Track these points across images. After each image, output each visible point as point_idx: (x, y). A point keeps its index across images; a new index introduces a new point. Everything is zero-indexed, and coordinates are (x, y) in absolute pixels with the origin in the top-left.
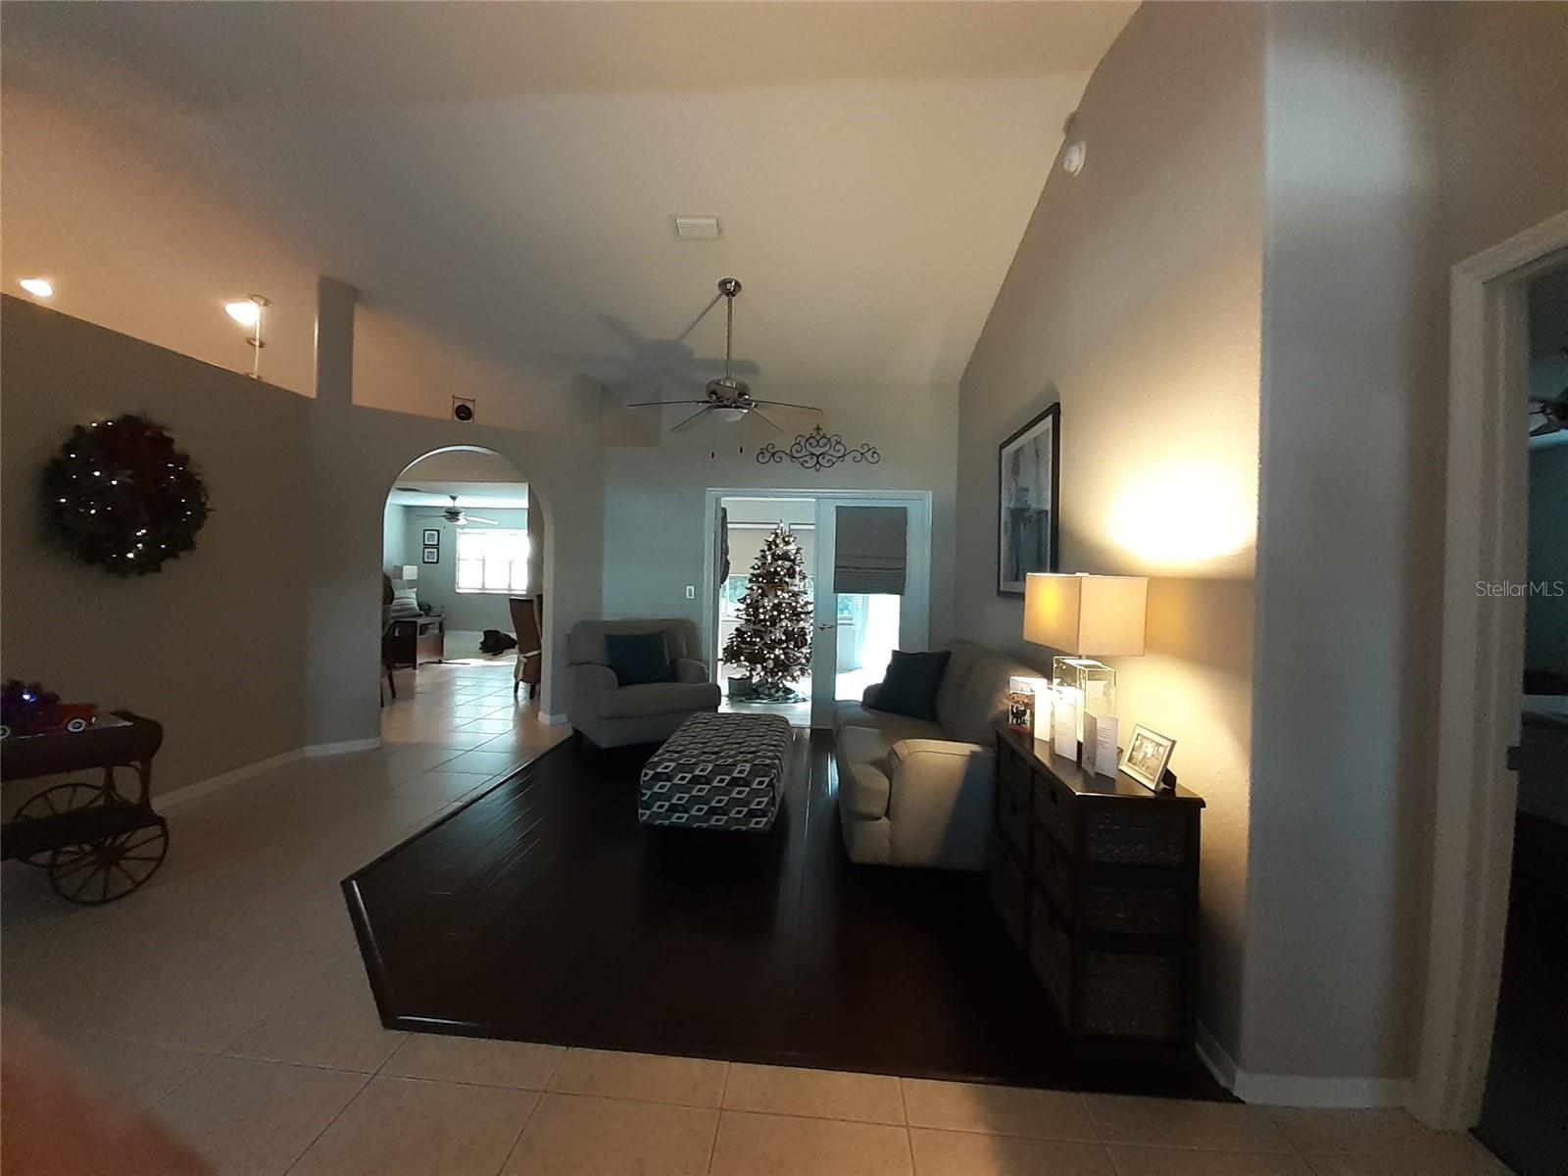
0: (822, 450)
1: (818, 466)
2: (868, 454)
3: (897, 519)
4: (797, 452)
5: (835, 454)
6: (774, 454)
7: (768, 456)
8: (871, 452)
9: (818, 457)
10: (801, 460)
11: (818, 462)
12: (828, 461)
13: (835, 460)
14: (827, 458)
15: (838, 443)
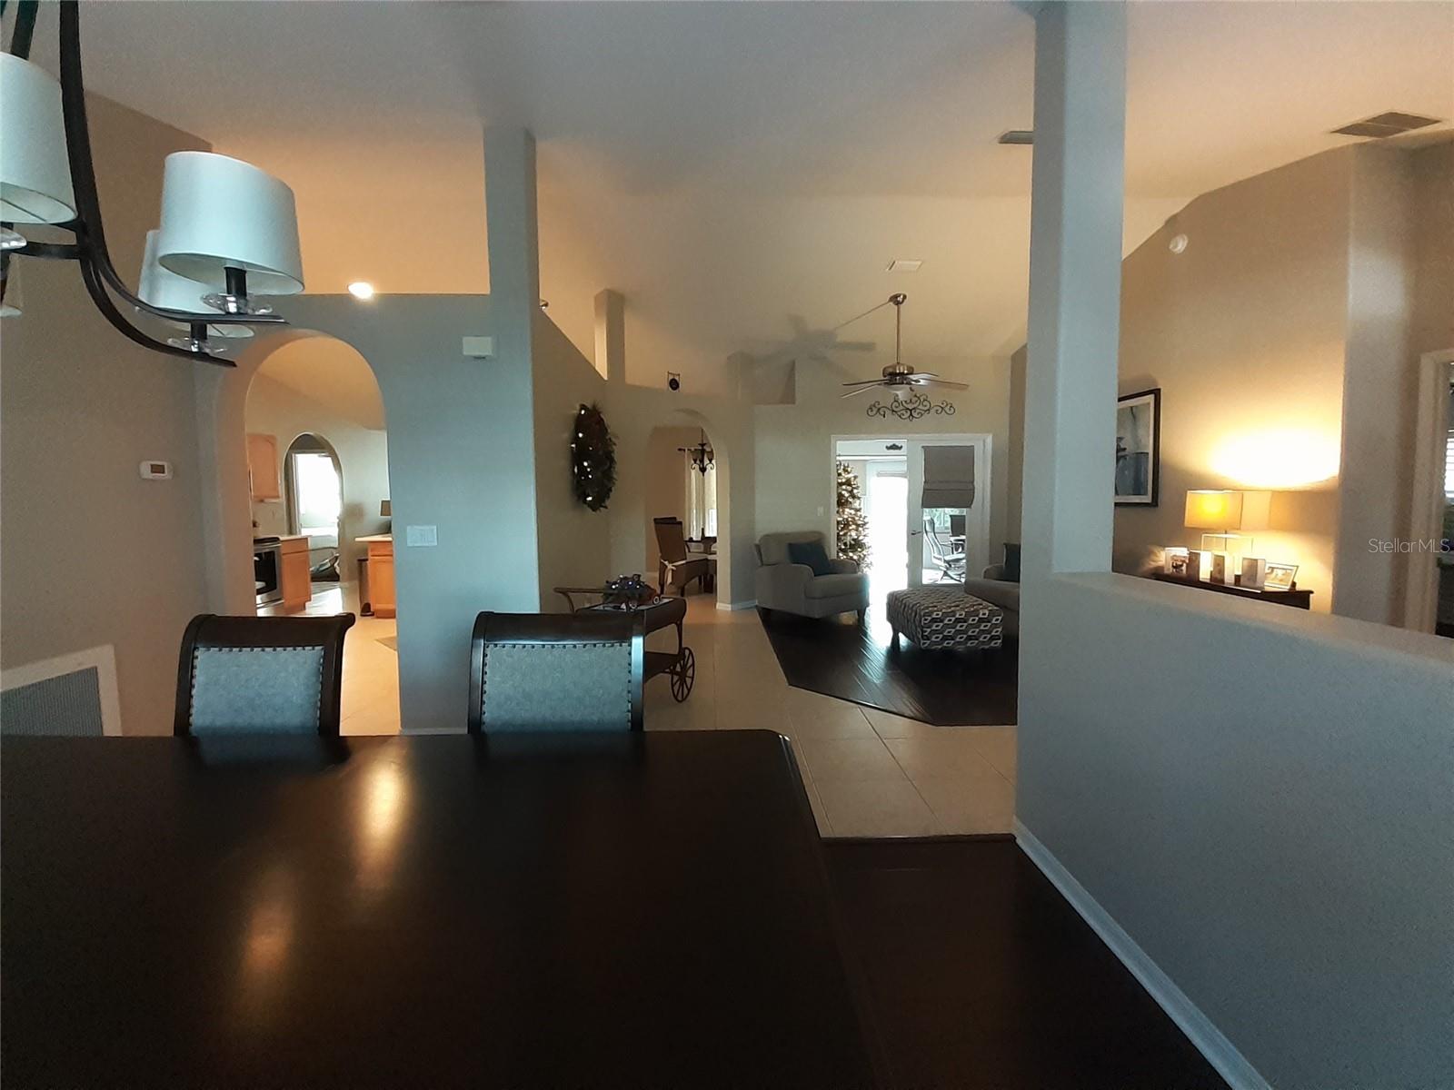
0: (915, 405)
1: (911, 419)
2: (946, 408)
3: (966, 455)
4: (897, 407)
5: (923, 408)
6: (879, 409)
7: (875, 410)
8: (948, 406)
9: (911, 410)
10: (899, 413)
11: (911, 414)
12: (918, 414)
13: (923, 412)
14: (918, 411)
15: (924, 400)
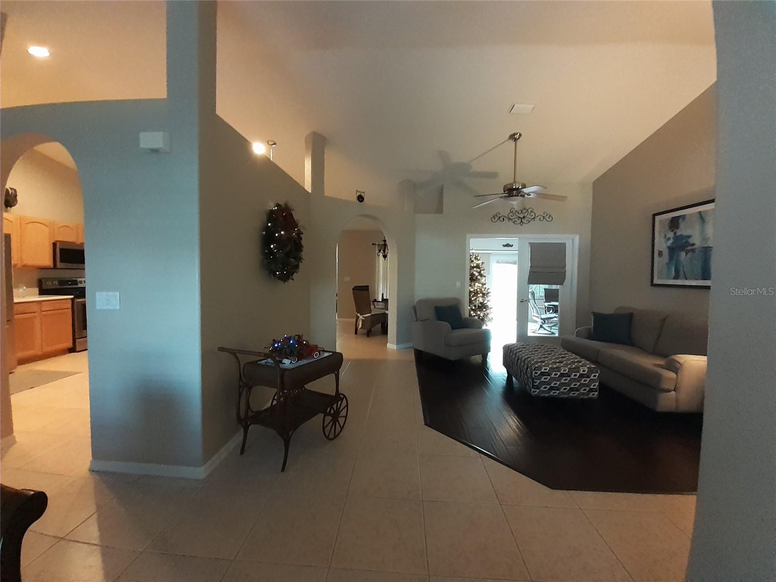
0: (525, 215)
1: (522, 224)
2: (547, 217)
3: (560, 249)
4: (511, 216)
5: (530, 217)
6: (500, 217)
7: (497, 218)
8: (548, 216)
9: (522, 219)
10: (513, 220)
11: (522, 221)
12: (527, 221)
13: (530, 220)
14: (526, 219)
15: (532, 212)
